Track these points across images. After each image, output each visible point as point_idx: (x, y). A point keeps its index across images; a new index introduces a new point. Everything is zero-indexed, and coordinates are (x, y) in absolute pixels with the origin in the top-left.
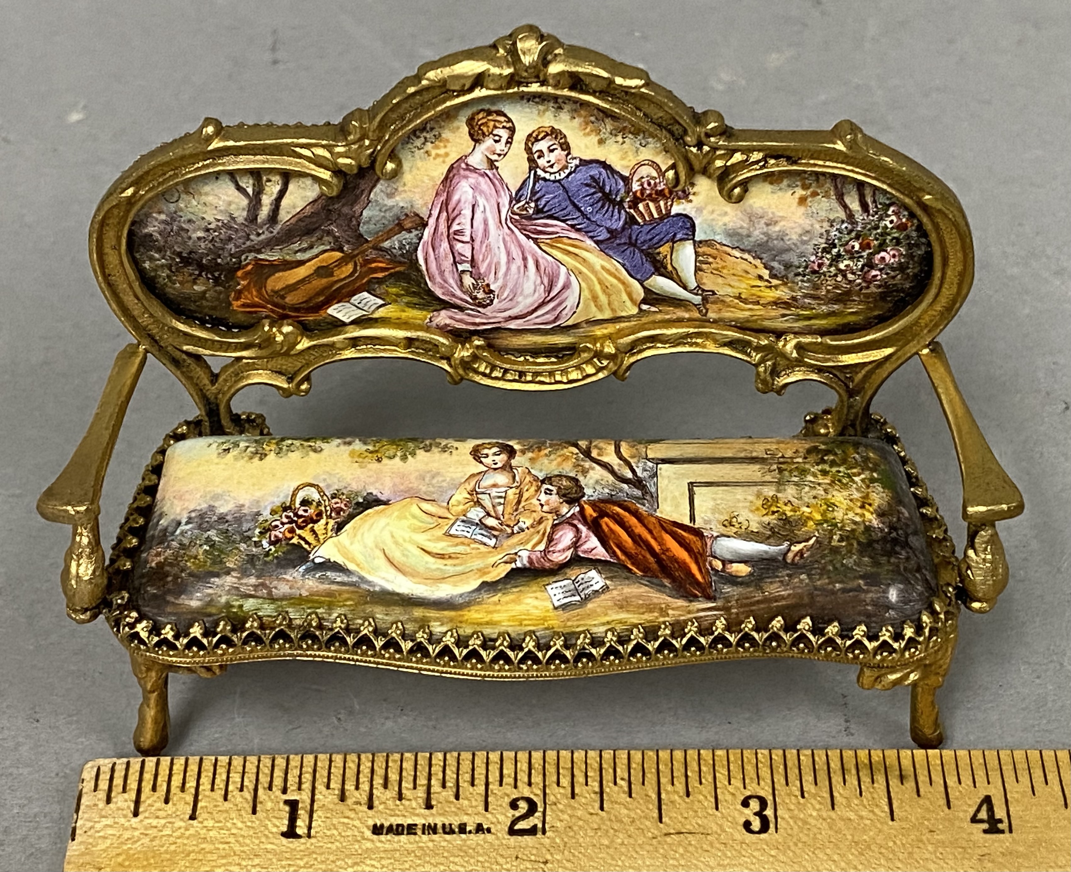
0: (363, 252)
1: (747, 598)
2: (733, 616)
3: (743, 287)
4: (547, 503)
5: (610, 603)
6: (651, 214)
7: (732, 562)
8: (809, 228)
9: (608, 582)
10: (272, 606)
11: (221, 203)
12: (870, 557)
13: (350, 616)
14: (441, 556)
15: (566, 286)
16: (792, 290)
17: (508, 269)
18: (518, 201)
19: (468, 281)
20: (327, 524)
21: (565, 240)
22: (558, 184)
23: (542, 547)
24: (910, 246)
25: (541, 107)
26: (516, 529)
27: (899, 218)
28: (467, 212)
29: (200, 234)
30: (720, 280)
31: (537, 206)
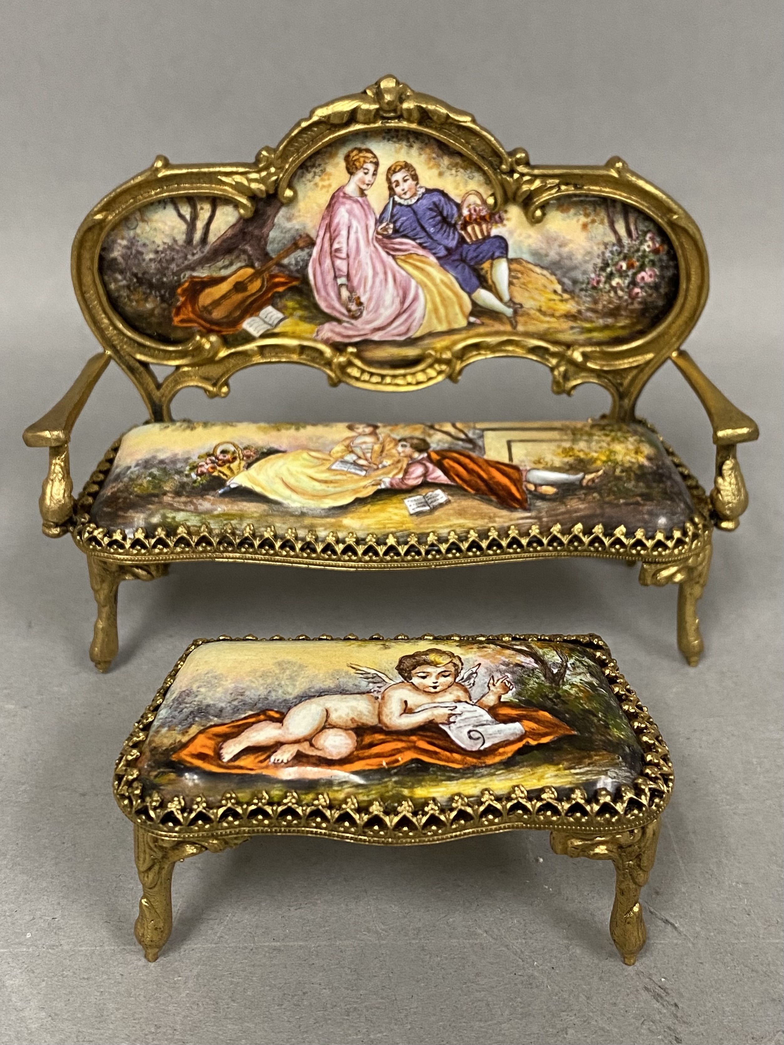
0: (268, 268)
1: (554, 510)
2: (544, 524)
3: (542, 300)
4: (403, 452)
5: (451, 512)
6: (476, 236)
7: (541, 485)
8: (589, 250)
9: (450, 498)
10: (197, 518)
11: (167, 228)
12: (644, 482)
13: (256, 525)
14: (325, 482)
15: (415, 299)
16: (578, 303)
17: (374, 282)
18: (381, 222)
19: (345, 293)
20: (240, 463)
21: (415, 256)
22: (409, 209)
23: (400, 476)
24: (662, 268)
25: (397, 145)
26: (380, 466)
27: (654, 243)
28: (344, 233)
29: (152, 256)
30: (527, 294)
31: (394, 227)
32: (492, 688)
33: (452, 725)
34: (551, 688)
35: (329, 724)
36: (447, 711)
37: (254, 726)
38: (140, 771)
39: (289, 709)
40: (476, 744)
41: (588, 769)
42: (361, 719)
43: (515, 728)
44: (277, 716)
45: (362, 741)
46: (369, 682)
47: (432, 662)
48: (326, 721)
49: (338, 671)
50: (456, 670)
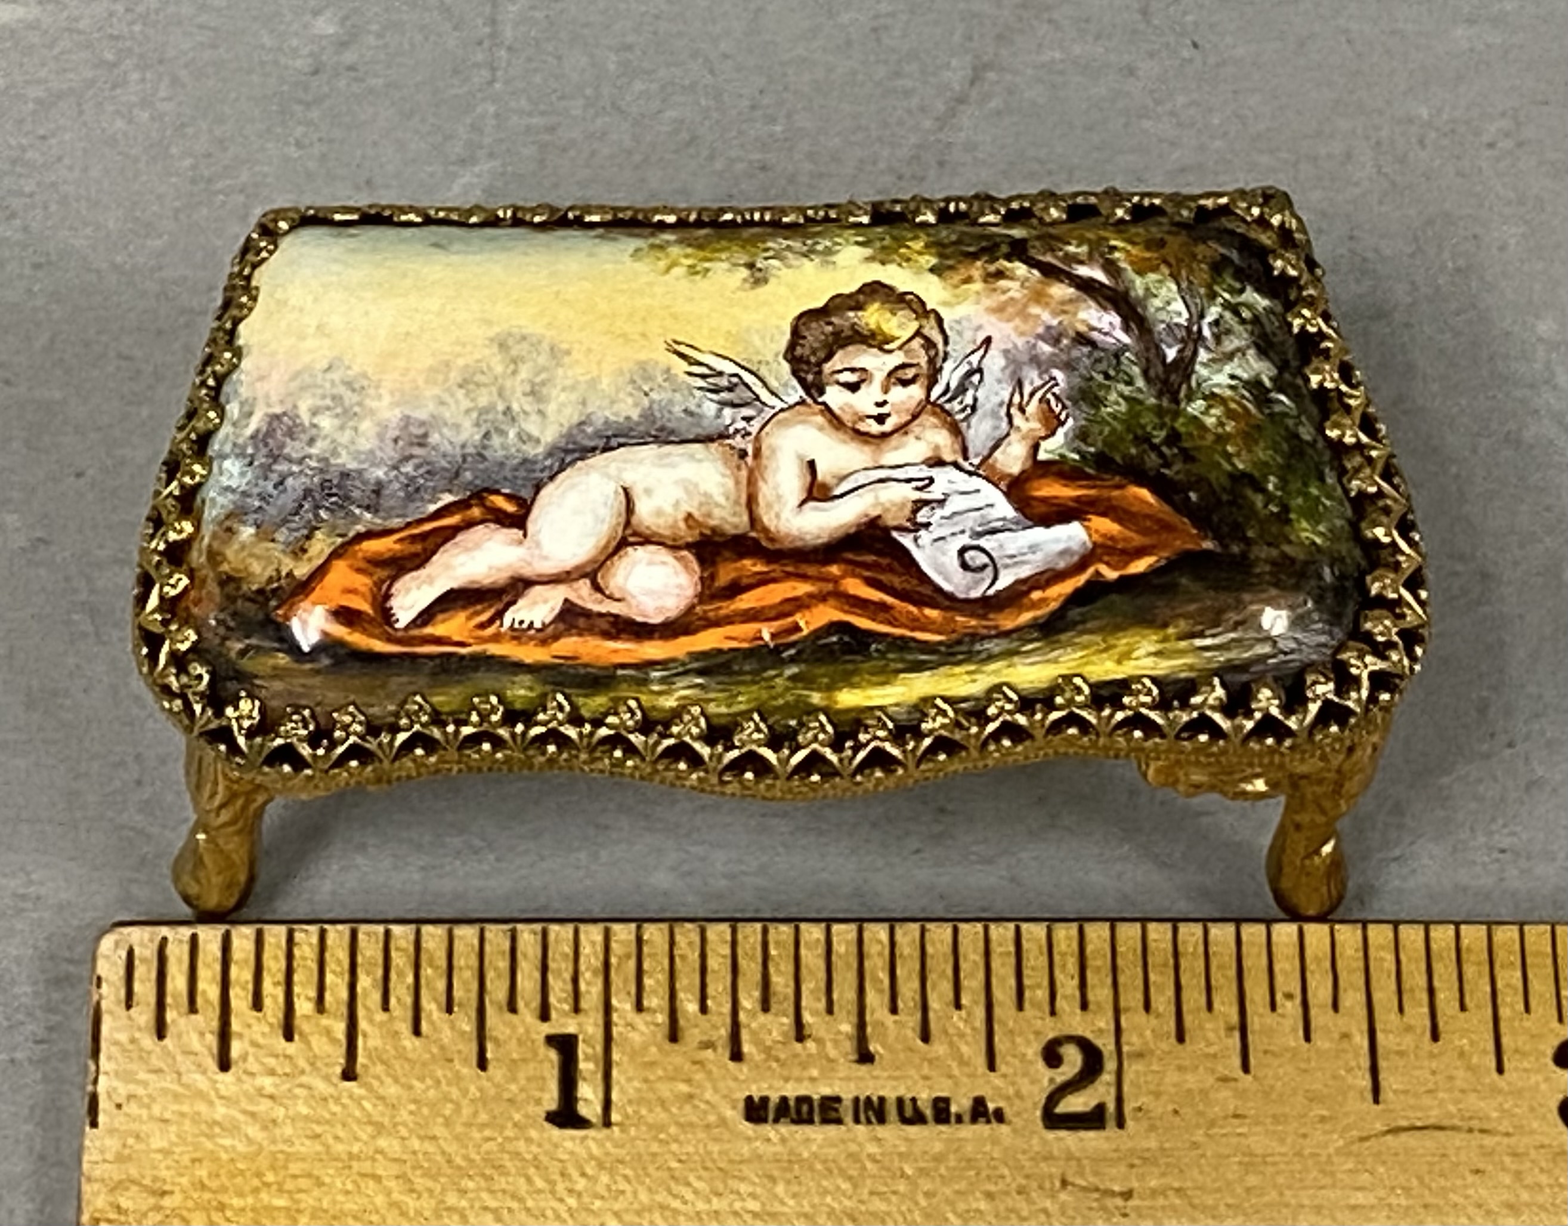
32: (1018, 419)
33: (922, 533)
34: (1159, 411)
35: (635, 534)
36: (909, 493)
37: (460, 537)
38: (198, 633)
39: (538, 488)
40: (977, 583)
41: (1232, 635)
42: (709, 515)
43: (1070, 538)
44: (510, 508)
45: (713, 577)
46: (723, 404)
47: (873, 335)
48: (628, 523)
49: (643, 366)
50: (931, 361)
